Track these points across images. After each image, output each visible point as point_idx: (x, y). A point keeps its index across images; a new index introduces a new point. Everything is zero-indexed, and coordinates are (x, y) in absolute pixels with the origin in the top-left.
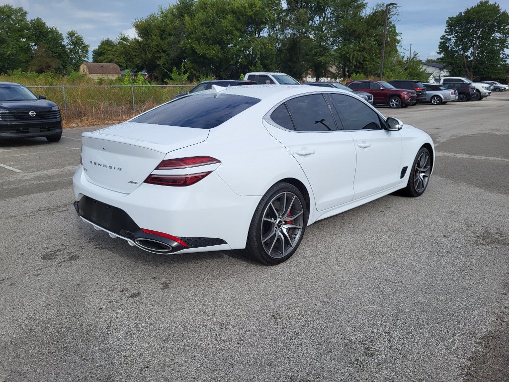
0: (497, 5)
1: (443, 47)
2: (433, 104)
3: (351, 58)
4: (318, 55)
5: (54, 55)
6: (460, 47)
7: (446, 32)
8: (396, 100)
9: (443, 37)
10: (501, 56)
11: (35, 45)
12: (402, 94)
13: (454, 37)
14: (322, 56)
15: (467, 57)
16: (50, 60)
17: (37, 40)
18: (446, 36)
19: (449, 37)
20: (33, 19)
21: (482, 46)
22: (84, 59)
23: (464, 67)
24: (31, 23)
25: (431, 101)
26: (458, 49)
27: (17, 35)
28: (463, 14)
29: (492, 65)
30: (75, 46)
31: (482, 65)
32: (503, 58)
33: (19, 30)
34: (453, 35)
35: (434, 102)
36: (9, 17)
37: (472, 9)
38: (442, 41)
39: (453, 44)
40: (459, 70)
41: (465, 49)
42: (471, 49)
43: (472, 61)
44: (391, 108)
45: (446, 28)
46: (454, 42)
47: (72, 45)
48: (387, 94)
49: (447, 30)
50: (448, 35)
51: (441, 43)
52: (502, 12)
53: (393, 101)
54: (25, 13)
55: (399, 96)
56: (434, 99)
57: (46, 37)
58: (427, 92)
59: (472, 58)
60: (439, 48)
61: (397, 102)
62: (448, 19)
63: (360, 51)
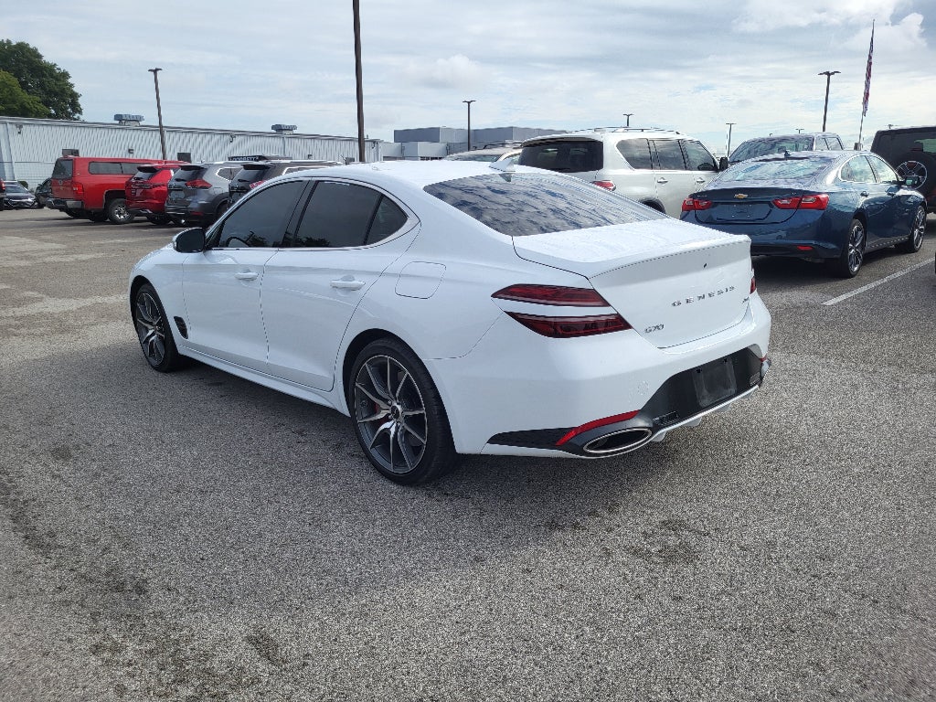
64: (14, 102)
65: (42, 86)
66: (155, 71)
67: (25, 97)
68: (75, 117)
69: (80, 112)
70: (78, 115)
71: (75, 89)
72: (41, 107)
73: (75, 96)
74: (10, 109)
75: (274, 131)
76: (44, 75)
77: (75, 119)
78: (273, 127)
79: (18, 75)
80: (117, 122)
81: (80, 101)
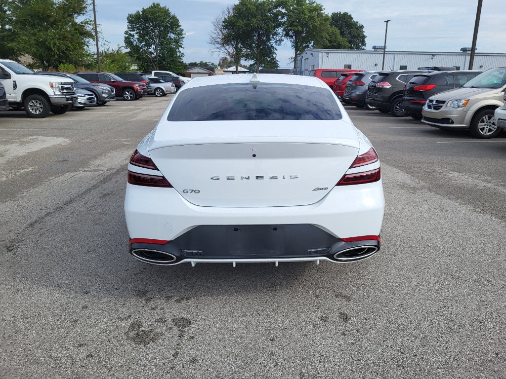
0: (167, 9)
1: (128, 41)
2: (157, 96)
3: (52, 46)
4: (5, 39)
6: (143, 43)
7: (129, 28)
8: (130, 92)
9: (126, 33)
10: (178, 53)
12: (135, 86)
13: (136, 33)
14: (12, 41)
15: (151, 53)
18: (130, 32)
19: (132, 33)
21: (161, 44)
23: (151, 62)
25: (155, 93)
26: (142, 45)
28: (141, 13)
29: (173, 61)
31: (164, 60)
32: (179, 56)
34: (136, 32)
35: (158, 94)
37: (147, 9)
38: (127, 36)
39: (137, 40)
40: (147, 65)
41: (148, 45)
42: (153, 46)
43: (155, 57)
44: (125, 100)
45: (128, 24)
46: (138, 39)
48: (119, 86)
49: (129, 26)
50: (131, 31)
51: (126, 38)
52: (172, 15)
53: (127, 93)
55: (133, 88)
56: (157, 91)
58: (152, 85)
59: (155, 54)
60: (125, 42)
61: (131, 94)
62: (128, 16)
63: (59, 39)
64: (335, 41)
65: (350, 33)
66: (387, 22)
67: (340, 39)
68: (362, 48)
69: (365, 45)
70: (364, 47)
71: (365, 34)
72: (347, 44)
73: (364, 37)
74: (333, 45)
75: (462, 52)
76: (352, 28)
77: (362, 49)
78: (461, 50)
79: (340, 29)
80: (374, 50)
81: (366, 40)
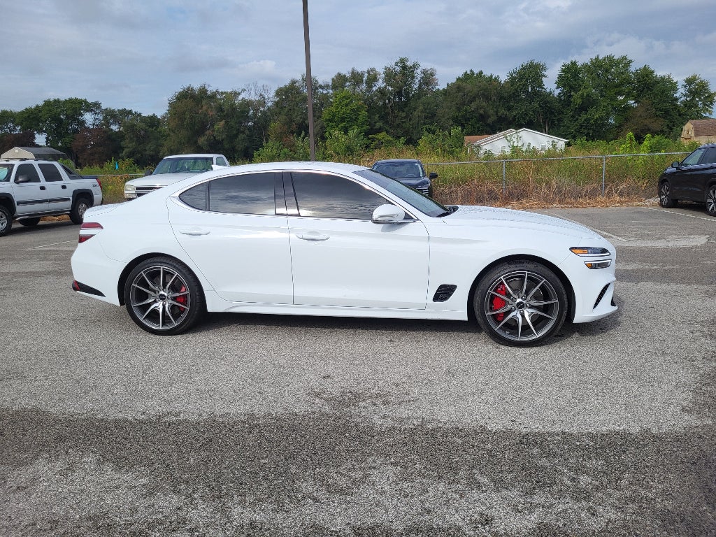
5: (658, 113)
11: (635, 103)
16: (652, 120)
17: (639, 96)
20: (638, 68)
22: (704, 115)
24: (634, 74)
27: (613, 93)
30: (694, 96)
33: (617, 86)
36: (607, 71)
47: (688, 96)
54: (630, 62)
57: (651, 90)
